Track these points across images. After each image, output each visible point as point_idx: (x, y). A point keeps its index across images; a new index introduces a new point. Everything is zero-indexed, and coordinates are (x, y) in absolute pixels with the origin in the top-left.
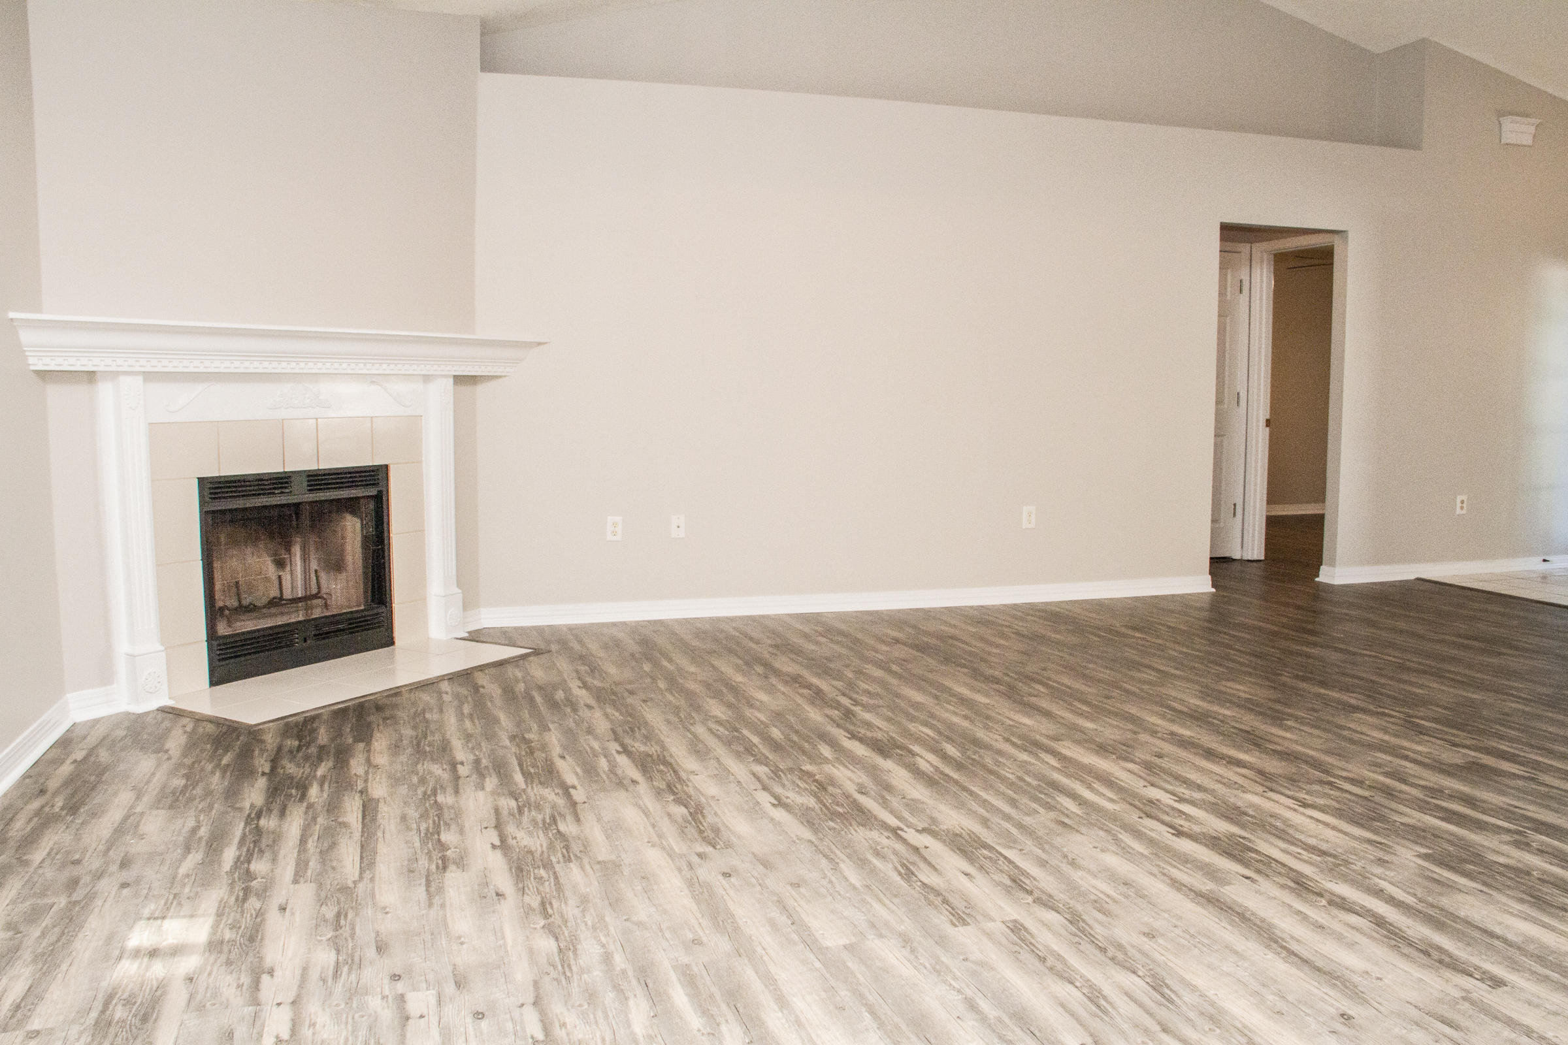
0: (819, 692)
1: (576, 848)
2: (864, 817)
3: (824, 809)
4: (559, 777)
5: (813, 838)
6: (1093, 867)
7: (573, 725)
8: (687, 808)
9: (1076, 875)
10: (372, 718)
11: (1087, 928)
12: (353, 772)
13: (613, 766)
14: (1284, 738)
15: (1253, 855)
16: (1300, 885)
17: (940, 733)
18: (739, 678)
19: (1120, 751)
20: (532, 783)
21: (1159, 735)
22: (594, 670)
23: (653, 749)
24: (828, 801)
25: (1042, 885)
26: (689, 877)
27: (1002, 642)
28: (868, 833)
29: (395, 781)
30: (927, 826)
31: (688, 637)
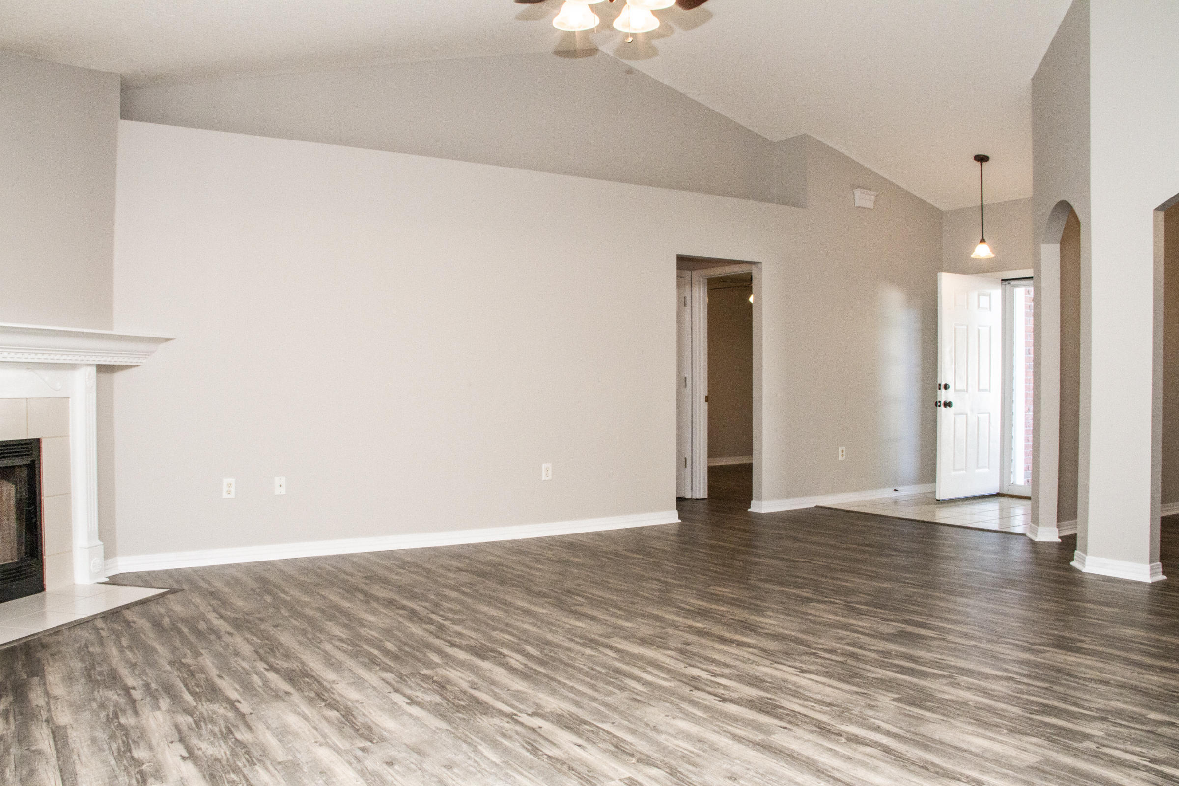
0: (413, 612)
1: (256, 752)
2: (486, 709)
3: (450, 704)
4: (223, 694)
5: (449, 728)
6: (671, 731)
7: (221, 650)
8: (338, 711)
9: (662, 738)
10: (38, 655)
11: (684, 777)
12: (35, 703)
13: (266, 683)
14: (770, 624)
15: (781, 711)
16: (823, 730)
17: (519, 638)
18: (346, 604)
19: (658, 642)
20: (201, 701)
21: (681, 628)
22: (224, 603)
23: (295, 665)
24: (451, 697)
25: (639, 748)
26: (359, 768)
27: (539, 566)
28: (491, 719)
29: (77, 708)
30: (535, 711)
31: (293, 573)
